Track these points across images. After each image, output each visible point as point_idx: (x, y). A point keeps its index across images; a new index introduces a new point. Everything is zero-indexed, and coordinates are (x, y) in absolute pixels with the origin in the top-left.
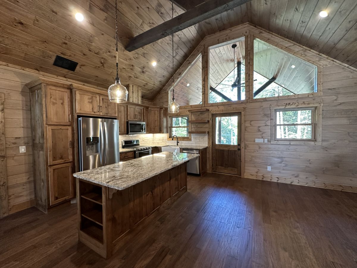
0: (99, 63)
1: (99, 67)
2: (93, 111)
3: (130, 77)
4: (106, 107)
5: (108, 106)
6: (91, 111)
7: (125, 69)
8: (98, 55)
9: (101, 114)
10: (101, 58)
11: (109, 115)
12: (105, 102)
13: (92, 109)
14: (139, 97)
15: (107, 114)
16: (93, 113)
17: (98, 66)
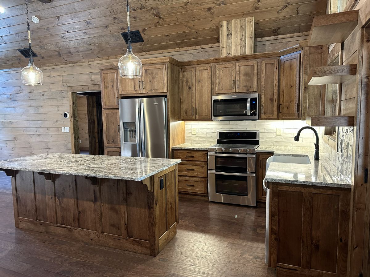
0: (153, 17)
1: (158, 22)
2: (134, 90)
3: (209, 9)
4: (151, 81)
5: (153, 78)
6: (133, 89)
7: (188, 3)
8: (144, 8)
9: (144, 92)
10: (149, 10)
11: (154, 92)
12: (149, 74)
13: (134, 86)
14: (248, 40)
15: (151, 90)
16: (135, 92)
17: (156, 21)
